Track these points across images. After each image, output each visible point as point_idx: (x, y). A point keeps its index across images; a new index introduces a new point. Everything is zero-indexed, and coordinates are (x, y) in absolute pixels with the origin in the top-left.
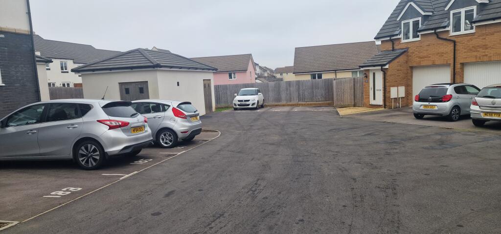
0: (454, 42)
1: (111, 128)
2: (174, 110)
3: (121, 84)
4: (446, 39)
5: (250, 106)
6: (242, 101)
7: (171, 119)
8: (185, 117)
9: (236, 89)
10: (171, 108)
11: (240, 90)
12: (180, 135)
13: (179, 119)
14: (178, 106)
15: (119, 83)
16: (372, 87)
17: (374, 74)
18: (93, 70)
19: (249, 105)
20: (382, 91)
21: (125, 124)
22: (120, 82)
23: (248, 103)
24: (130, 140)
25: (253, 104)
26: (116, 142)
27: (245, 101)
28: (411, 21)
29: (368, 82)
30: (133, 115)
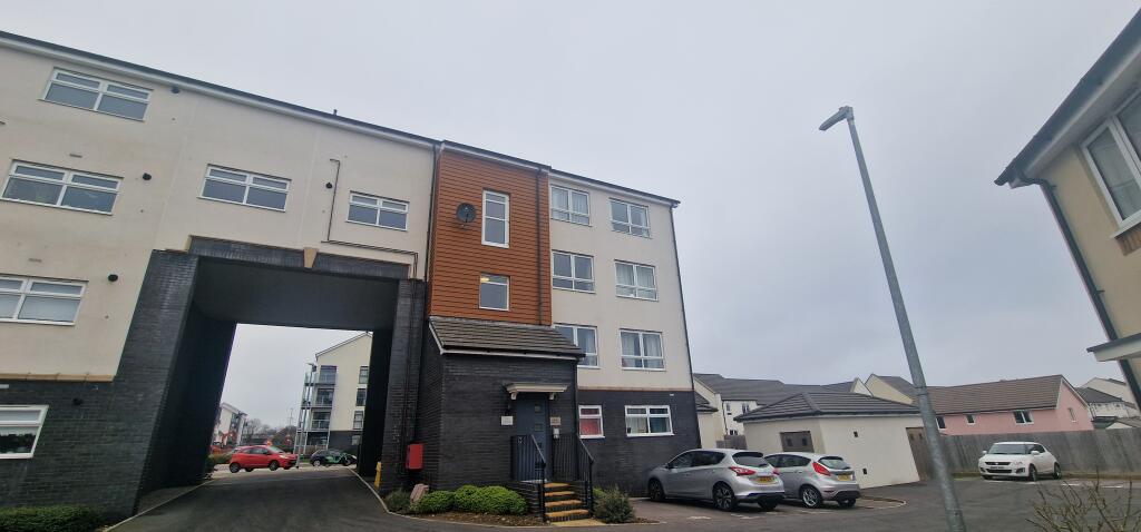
1: (739, 474)
2: (815, 464)
3: (783, 434)
5: (1013, 474)
6: (993, 463)
7: (811, 475)
8: (828, 474)
9: (987, 442)
10: (812, 462)
11: (992, 444)
12: (824, 495)
13: (821, 476)
14: (820, 461)
15: (782, 433)
18: (753, 419)
19: (1010, 471)
21: (751, 473)
22: (783, 431)
23: (1006, 467)
24: (756, 488)
25: (1020, 470)
26: (744, 488)
27: (1000, 463)
30: (761, 466)
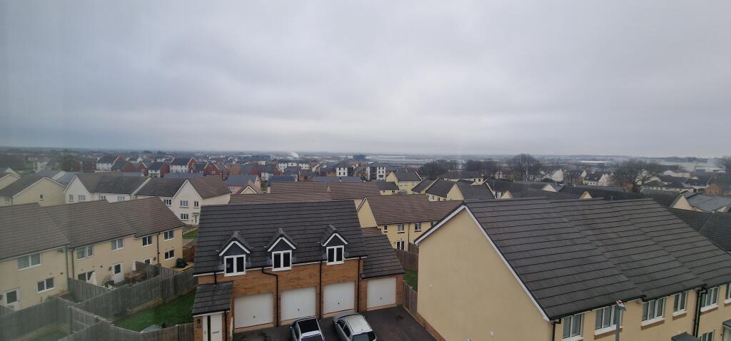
0: (277, 276)
4: (270, 274)
16: (207, 330)
17: (209, 318)
20: (221, 331)
28: (235, 258)
29: (201, 327)
